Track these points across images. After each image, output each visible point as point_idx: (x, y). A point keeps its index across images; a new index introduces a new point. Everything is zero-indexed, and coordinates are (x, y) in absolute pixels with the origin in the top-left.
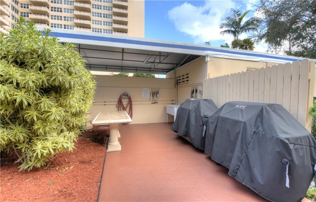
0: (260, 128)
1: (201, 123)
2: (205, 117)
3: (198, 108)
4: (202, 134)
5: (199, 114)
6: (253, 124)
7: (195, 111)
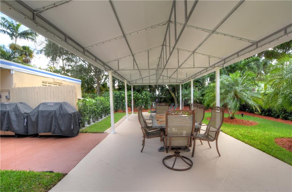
0: (62, 112)
1: (22, 118)
2: (25, 113)
3: (16, 108)
4: (24, 124)
5: (20, 112)
6: (59, 110)
7: (14, 111)
